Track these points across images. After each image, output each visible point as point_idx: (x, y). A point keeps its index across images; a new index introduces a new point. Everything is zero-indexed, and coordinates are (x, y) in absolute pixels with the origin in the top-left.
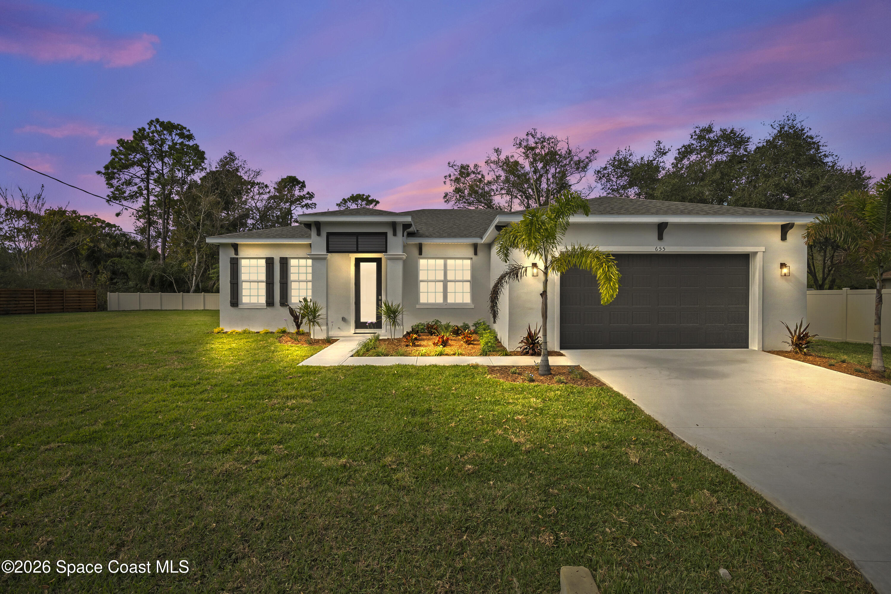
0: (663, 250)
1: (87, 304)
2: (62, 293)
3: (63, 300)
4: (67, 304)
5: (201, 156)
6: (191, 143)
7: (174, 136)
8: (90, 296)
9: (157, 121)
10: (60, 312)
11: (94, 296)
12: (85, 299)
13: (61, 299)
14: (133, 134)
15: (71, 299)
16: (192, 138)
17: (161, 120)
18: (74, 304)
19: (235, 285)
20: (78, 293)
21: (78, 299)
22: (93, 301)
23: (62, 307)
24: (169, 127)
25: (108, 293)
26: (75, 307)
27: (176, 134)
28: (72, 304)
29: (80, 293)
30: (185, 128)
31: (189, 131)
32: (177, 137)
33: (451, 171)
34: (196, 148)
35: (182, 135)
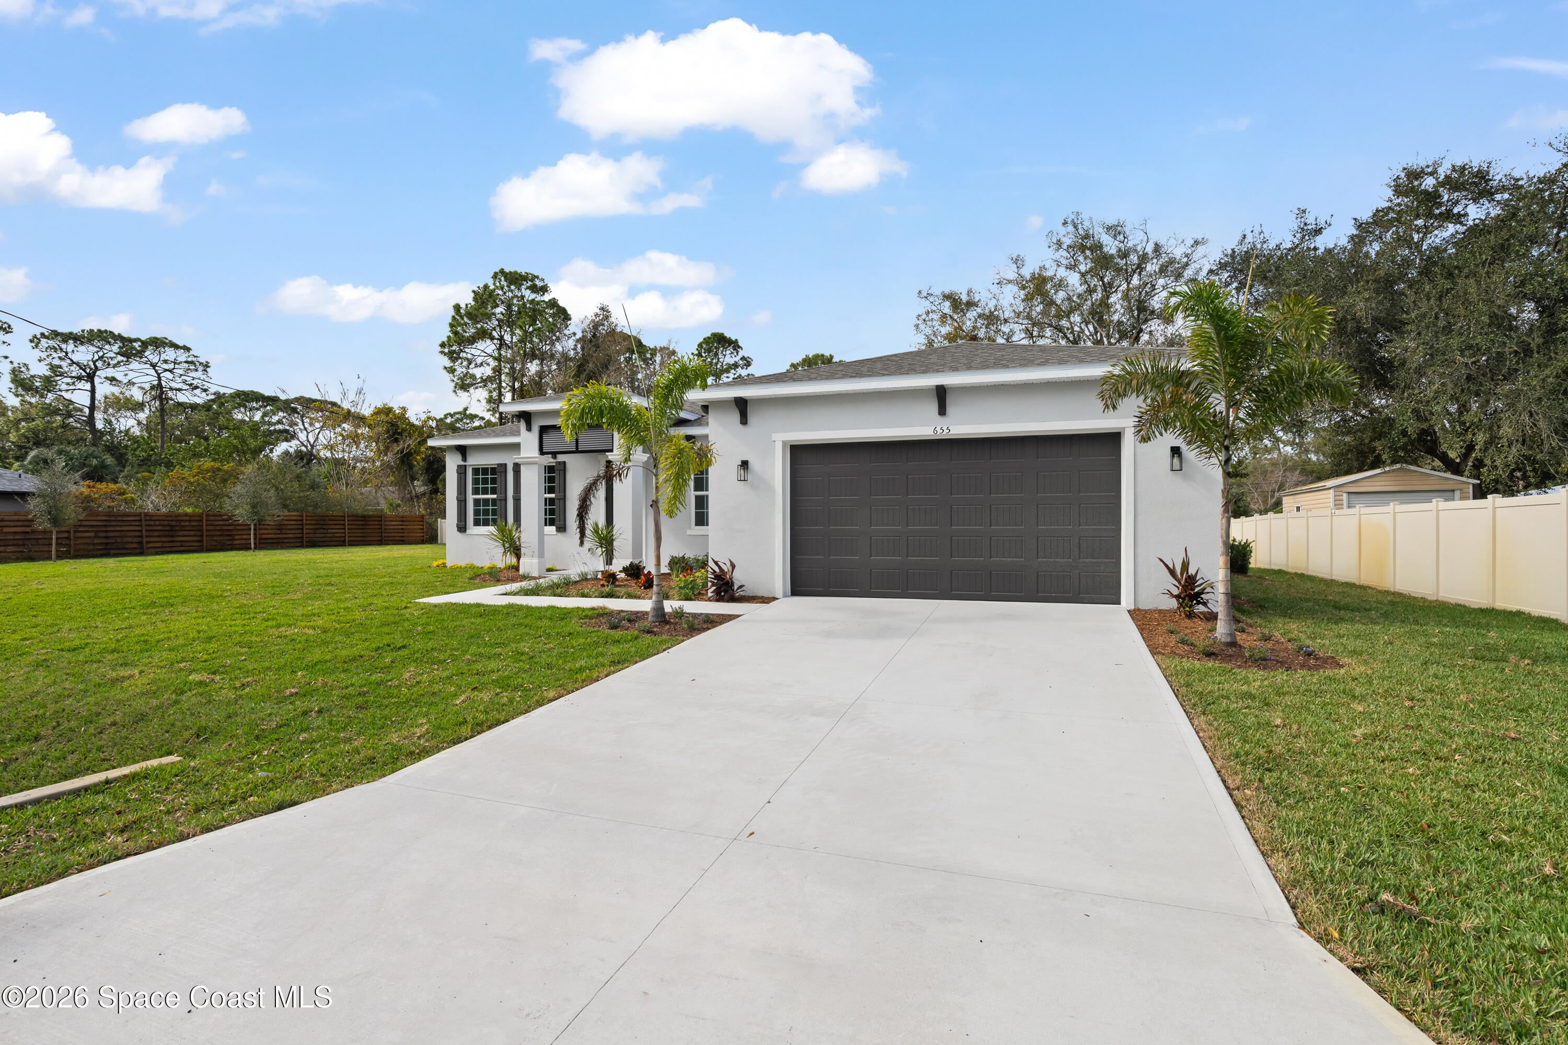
0: (946, 431)
1: (413, 534)
2: (380, 519)
3: (381, 529)
4: (386, 535)
5: (563, 315)
6: (547, 297)
7: (523, 290)
8: (415, 523)
9: (502, 271)
10: (378, 545)
11: (422, 523)
12: (409, 527)
13: (379, 527)
14: (472, 295)
15: (392, 527)
16: (547, 291)
17: (507, 270)
18: (396, 535)
19: (463, 503)
20: (400, 519)
21: (401, 527)
22: (419, 531)
23: (380, 538)
24: (515, 279)
25: (439, 520)
26: (397, 538)
27: (527, 288)
28: (392, 534)
29: (404, 519)
30: (537, 277)
31: (543, 280)
32: (528, 292)
33: (926, 305)
34: (553, 303)
35: (534, 289)
